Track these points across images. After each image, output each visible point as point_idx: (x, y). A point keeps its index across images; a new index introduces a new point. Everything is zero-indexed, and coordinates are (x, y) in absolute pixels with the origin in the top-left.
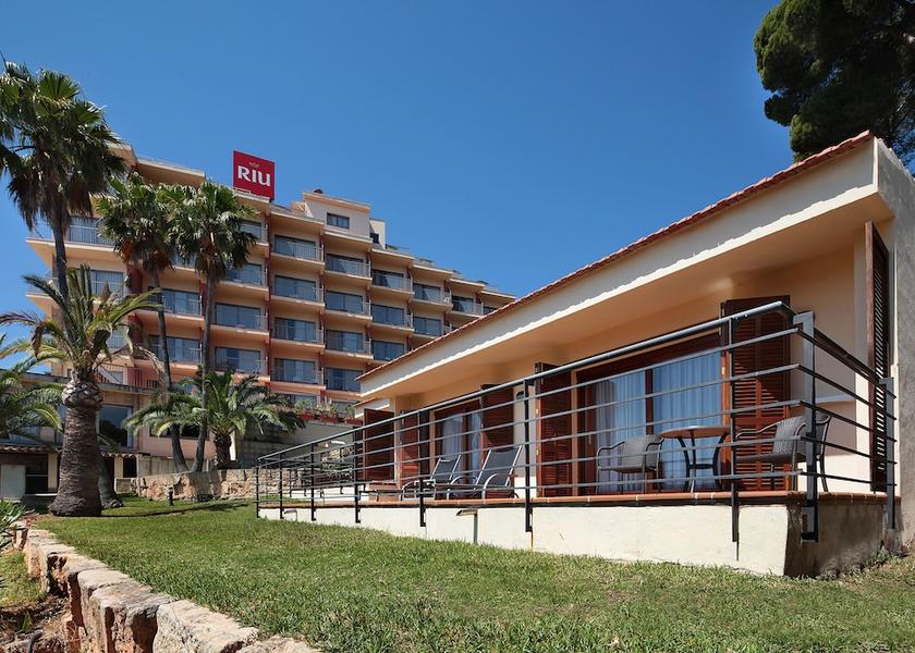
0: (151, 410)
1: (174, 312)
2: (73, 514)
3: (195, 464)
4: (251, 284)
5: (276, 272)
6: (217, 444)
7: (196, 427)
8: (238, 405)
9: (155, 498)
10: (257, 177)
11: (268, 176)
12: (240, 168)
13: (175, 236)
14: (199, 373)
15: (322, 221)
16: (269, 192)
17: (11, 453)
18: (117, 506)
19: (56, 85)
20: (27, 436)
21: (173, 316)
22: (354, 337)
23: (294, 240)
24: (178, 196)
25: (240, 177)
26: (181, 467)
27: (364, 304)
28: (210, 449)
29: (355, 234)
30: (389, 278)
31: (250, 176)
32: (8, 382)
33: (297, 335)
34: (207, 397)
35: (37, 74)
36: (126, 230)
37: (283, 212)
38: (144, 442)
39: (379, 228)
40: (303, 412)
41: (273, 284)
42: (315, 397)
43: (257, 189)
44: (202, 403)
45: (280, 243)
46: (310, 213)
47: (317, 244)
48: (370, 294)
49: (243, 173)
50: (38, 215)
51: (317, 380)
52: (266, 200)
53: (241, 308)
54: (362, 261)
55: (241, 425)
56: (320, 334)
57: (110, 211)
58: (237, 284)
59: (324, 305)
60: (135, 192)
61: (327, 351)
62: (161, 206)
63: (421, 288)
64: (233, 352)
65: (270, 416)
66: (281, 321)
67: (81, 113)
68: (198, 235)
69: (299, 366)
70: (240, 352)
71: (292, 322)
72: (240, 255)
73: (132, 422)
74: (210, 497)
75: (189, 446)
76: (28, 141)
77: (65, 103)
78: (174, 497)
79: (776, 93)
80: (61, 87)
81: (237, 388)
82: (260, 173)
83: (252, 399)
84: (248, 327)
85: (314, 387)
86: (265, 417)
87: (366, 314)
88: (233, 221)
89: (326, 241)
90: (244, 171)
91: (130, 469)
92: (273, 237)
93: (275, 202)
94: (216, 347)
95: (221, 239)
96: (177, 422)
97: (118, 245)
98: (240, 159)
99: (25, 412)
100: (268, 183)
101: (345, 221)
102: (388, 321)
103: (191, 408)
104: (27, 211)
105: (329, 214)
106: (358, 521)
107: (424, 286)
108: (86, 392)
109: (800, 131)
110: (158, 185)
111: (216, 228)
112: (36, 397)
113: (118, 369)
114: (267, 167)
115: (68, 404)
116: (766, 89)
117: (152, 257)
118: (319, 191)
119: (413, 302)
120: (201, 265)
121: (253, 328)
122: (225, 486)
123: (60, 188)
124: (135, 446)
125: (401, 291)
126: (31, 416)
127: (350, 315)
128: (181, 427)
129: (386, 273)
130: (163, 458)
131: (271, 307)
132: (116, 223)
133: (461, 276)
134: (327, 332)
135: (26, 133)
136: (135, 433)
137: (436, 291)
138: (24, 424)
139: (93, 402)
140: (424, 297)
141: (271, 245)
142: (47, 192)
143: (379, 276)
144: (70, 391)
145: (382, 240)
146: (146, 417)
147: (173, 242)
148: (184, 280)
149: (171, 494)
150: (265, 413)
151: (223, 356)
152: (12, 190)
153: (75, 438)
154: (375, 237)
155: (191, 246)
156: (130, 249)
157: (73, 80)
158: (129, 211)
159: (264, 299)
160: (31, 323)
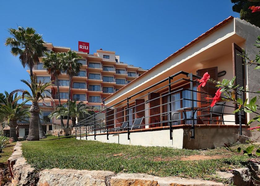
0: (55, 112)
1: (63, 86)
2: (32, 140)
3: (66, 126)
4: (83, 76)
5: (89, 72)
6: (72, 120)
7: (67, 116)
8: (78, 109)
9: (56, 135)
10: (85, 47)
11: (88, 47)
12: (80, 46)
13: (61, 66)
14: (68, 102)
15: (102, 57)
16: (88, 51)
17: (22, 125)
18: (45, 138)
19: (30, 31)
20: (25, 121)
21: (63, 87)
22: (111, 89)
23: (94, 63)
24: (62, 55)
25: (80, 48)
26: (63, 127)
27: (114, 79)
28: (71, 122)
29: (111, 60)
30: (120, 71)
31: (83, 47)
32: (20, 107)
33: (95, 89)
34: (69, 108)
35: (26, 29)
36: (49, 65)
37: (92, 56)
38: (54, 121)
39: (118, 58)
40: (96, 110)
41: (89, 76)
42: (100, 106)
43: (84, 51)
44: (68, 110)
45: (91, 65)
46: (99, 56)
47: (101, 64)
48: (115, 76)
49: (81, 47)
50: (26, 64)
51: (101, 102)
52: (86, 53)
53: (80, 83)
54: (113, 67)
55: (78, 115)
56: (101, 89)
57: (45, 61)
58: (79, 77)
59: (102, 80)
60: (52, 55)
61: (103, 93)
62: (58, 58)
63: (130, 73)
64: (78, 95)
65: (86, 112)
66: (91, 86)
67: (36, 37)
68: (67, 65)
69: (96, 98)
70: (80, 95)
71: (94, 86)
72: (78, 69)
73: (51, 116)
74: (69, 135)
75: (65, 121)
76: (24, 46)
77: (32, 35)
78: (60, 135)
79: (236, 3)
80: (31, 31)
81: (78, 105)
82: (85, 46)
83: (81, 108)
84: (82, 88)
85: (100, 103)
86: (85, 112)
87: (114, 82)
88: (76, 60)
89: (103, 63)
90: (81, 46)
91: (51, 128)
92: (89, 63)
93: (89, 54)
94: (74, 94)
95: (73, 65)
96: (62, 115)
97: (47, 69)
98: (80, 43)
99: (24, 114)
100: (88, 49)
101: (108, 57)
102: (120, 84)
103: (65, 111)
104: (23, 63)
105: (104, 55)
106: (95, 139)
107: (131, 73)
108: (36, 109)
109: (243, 14)
110: (57, 53)
111: (72, 63)
112: (27, 110)
113: (49, 102)
114: (87, 44)
115: (31, 112)
116: (232, 2)
117: (56, 72)
118: (101, 49)
119: (128, 77)
120: (68, 73)
121: (83, 88)
122: (72, 132)
123: (32, 57)
124: (52, 122)
125: (124, 75)
126: (26, 116)
127: (110, 83)
128: (64, 116)
129: (120, 70)
130: (59, 125)
131: (88, 82)
132: (47, 64)
133: (141, 69)
134: (103, 88)
135: (23, 44)
136: (51, 119)
137: (134, 74)
138: (24, 118)
139: (37, 111)
140: (131, 76)
141: (88, 66)
142: (28, 58)
143: (118, 71)
144: (32, 108)
145: (119, 61)
146: (54, 114)
147: (61, 67)
148: (65, 77)
149: (59, 134)
150: (85, 111)
151: (75, 97)
152: (20, 59)
153: (33, 121)
154: (117, 60)
155: (65, 68)
156: (50, 70)
157: (34, 29)
158: (50, 61)
159: (86, 80)
160: (22, 92)
